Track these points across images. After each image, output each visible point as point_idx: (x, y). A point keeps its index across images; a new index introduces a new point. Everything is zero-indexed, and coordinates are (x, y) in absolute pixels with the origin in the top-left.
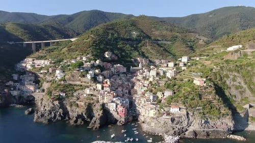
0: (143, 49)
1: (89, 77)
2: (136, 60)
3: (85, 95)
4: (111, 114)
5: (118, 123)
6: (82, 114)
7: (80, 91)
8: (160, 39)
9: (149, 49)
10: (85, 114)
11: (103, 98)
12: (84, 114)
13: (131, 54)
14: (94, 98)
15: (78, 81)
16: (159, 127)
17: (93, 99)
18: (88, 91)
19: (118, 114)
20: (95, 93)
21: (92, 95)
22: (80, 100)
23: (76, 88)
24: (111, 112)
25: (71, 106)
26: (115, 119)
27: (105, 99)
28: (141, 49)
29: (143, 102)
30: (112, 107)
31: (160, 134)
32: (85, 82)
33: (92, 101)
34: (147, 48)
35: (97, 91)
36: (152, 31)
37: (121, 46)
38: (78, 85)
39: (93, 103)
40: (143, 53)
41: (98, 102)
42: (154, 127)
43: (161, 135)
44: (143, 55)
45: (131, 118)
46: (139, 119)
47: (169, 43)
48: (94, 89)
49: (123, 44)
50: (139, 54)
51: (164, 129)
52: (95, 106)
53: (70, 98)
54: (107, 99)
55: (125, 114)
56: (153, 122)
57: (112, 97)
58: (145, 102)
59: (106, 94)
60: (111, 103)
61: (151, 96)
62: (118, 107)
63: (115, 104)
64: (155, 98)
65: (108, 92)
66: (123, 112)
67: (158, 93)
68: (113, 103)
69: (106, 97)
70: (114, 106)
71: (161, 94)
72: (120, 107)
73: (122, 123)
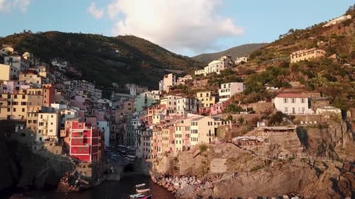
11: (11, 104)
27: (19, 107)
29: (156, 120)
47: (179, 72)
51: (279, 177)
54: (25, 107)
55: (94, 150)
56: (218, 156)
57: (47, 99)
58: (162, 117)
59: (25, 91)
60: (40, 114)
61: (181, 100)
62: (66, 126)
63: (55, 115)
64: (191, 107)
65: (34, 86)
66: (85, 141)
67: (198, 94)
68: (45, 115)
69: (24, 97)
70: (49, 124)
71: (208, 94)
72: (75, 126)
73: (79, 184)
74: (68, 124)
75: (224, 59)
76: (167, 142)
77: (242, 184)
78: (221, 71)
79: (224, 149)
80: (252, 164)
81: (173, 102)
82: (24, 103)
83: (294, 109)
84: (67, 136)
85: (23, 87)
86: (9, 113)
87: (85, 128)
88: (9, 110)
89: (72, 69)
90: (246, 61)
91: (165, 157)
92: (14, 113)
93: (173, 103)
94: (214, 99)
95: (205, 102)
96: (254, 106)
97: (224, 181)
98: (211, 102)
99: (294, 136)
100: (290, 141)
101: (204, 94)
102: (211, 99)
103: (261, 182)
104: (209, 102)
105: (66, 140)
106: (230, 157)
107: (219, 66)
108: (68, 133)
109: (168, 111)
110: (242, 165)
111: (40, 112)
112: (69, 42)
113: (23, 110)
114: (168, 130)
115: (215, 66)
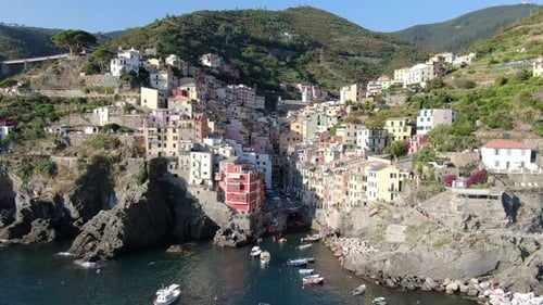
0: (311, 68)
1: (116, 68)
2: (292, 89)
3: (89, 131)
4: (193, 201)
5: (219, 237)
6: (58, 198)
7: (75, 120)
8: (352, 53)
9: (327, 67)
10: (73, 200)
11: (162, 139)
12: (66, 198)
13: (277, 74)
14: (123, 137)
15: (76, 86)
16: (439, 245)
17: (117, 144)
18: (102, 116)
19: (221, 198)
20: (131, 120)
21: (115, 127)
22: (68, 150)
23: (61, 109)
24: (192, 191)
25: (27, 172)
26: (208, 220)
27: (170, 142)
28: (304, 68)
29: (329, 158)
30: (194, 172)
31: (452, 286)
32: (99, 90)
33: (114, 153)
34: (322, 65)
35: (138, 112)
36: (332, 36)
37: (251, 54)
38: (73, 100)
39: (117, 159)
40: (311, 76)
41: (139, 152)
42: (404, 249)
43: (457, 292)
44: (311, 80)
45: (279, 222)
46: (314, 225)
47: (375, 61)
48: (129, 108)
49: (256, 51)
50: (302, 77)
51: (469, 257)
52: (123, 168)
53: (28, 143)
54: (176, 142)
55: (252, 197)
56: (397, 222)
57: (199, 134)
58: (337, 155)
59: (174, 123)
60: (192, 153)
61: (363, 132)
62: (221, 168)
63: (208, 155)
64: (376, 141)
65: (185, 117)
66: (242, 187)
67: (389, 123)
68: (198, 154)
69: (174, 131)
70: (202, 165)
71: (401, 123)
72: (231, 170)
73: (235, 238)
74: (223, 166)
75: (434, 63)
76: (340, 191)
77: (421, 261)
78: (428, 82)
79: (405, 215)
80: (436, 236)
81: (352, 132)
82: (176, 138)
83: (508, 163)
84: (222, 180)
85: (173, 118)
86: (160, 150)
87: (241, 173)
88: (159, 145)
89: (226, 69)
90: (469, 62)
91: (336, 211)
92: (165, 149)
93: (352, 134)
94: (409, 129)
95: (397, 134)
96: (453, 157)
97: (399, 254)
98: (405, 134)
99: (498, 205)
100: (491, 212)
101: (397, 123)
102: (405, 130)
103: (445, 261)
104: (402, 134)
105: (221, 184)
106: (412, 224)
107: (426, 74)
108: (223, 176)
109: (345, 147)
110: (425, 236)
111: (193, 150)
112: (222, 26)
113: (174, 146)
114: (341, 177)
115: (420, 72)
